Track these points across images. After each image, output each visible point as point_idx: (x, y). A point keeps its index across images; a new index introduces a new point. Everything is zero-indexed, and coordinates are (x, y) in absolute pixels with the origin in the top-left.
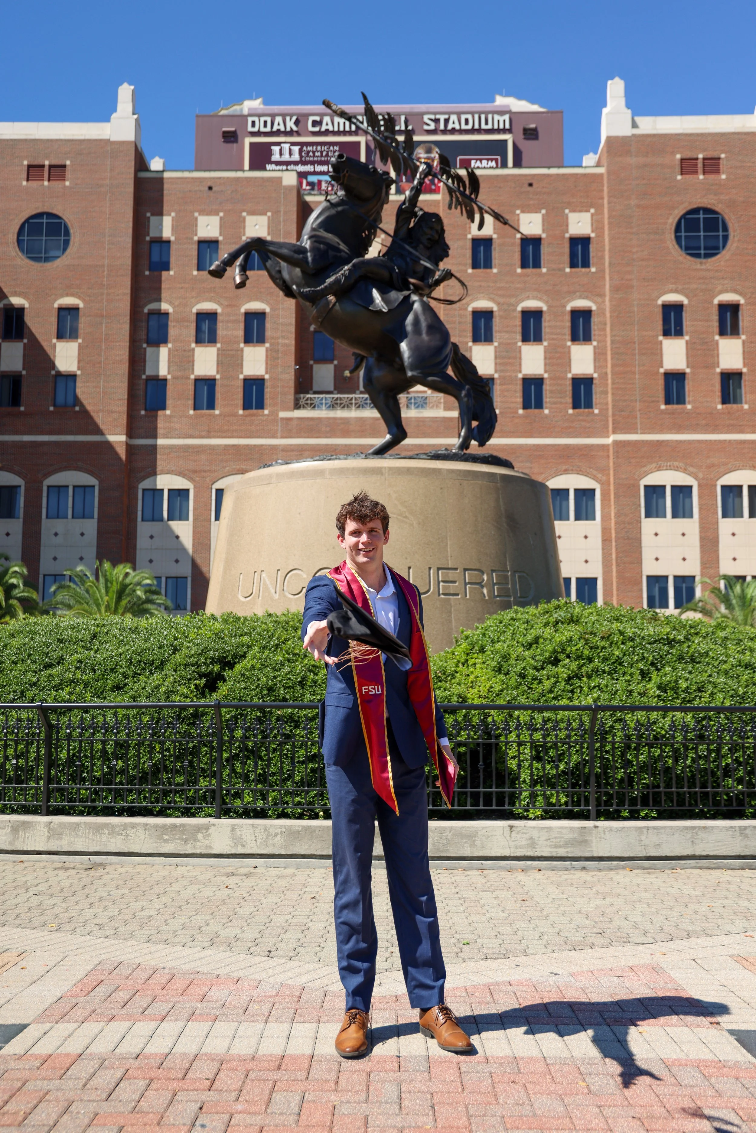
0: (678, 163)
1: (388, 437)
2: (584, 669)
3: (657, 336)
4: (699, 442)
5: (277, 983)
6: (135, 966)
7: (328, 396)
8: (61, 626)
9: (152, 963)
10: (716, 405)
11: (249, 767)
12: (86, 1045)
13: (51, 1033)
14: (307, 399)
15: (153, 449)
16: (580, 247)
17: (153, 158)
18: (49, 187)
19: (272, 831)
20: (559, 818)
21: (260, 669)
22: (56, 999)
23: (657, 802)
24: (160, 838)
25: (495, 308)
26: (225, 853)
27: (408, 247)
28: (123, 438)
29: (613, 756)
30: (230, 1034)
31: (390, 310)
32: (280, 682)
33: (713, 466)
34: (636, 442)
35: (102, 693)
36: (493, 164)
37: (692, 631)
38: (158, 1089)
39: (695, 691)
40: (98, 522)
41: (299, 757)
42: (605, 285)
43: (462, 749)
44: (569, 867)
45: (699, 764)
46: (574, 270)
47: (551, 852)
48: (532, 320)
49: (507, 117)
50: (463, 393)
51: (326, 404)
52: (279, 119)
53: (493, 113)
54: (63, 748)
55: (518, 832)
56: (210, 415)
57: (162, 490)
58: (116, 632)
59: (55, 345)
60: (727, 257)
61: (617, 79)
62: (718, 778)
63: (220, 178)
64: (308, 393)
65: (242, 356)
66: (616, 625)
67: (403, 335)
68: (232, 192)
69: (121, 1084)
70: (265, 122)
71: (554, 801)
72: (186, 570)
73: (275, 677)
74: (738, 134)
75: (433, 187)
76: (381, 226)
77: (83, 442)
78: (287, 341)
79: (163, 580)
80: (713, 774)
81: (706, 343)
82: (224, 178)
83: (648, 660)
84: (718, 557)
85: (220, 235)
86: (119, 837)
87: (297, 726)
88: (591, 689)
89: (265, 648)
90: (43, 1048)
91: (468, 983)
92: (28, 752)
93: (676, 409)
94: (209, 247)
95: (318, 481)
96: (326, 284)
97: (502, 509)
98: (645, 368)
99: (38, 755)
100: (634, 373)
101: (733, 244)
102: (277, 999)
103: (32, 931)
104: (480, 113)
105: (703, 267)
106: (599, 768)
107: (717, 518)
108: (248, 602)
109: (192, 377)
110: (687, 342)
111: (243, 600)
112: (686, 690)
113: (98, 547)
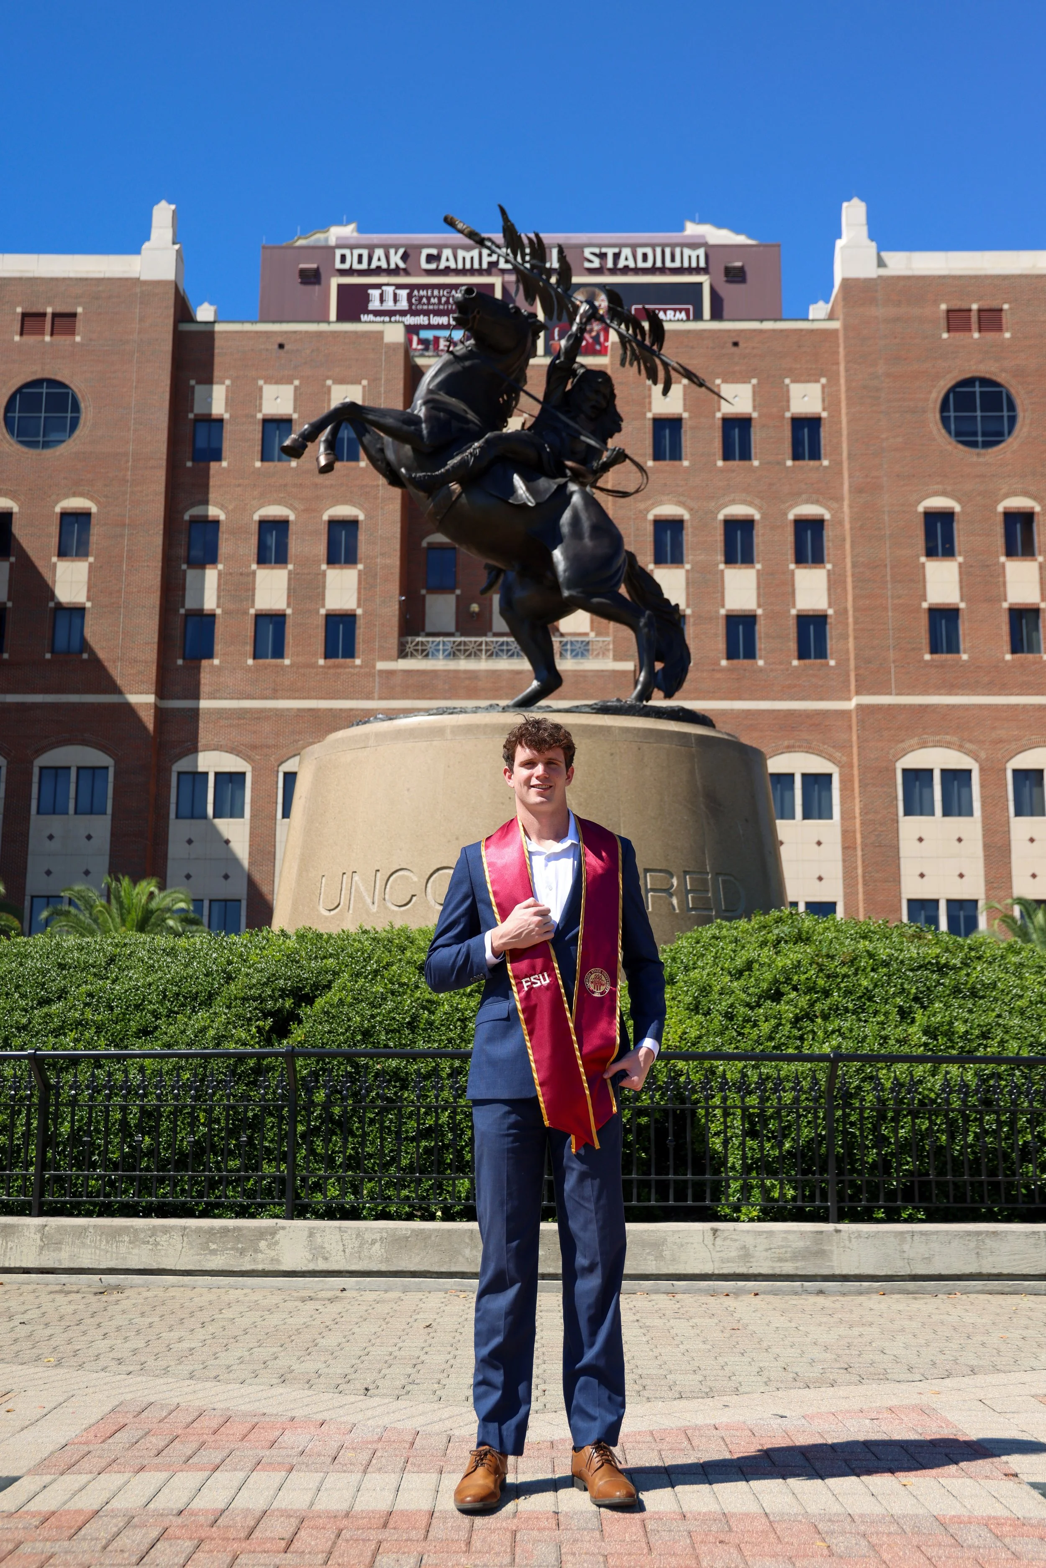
0: (943, 315)
1: (535, 684)
2: (818, 1007)
3: (918, 557)
4: (981, 707)
5: (378, 1426)
6: (172, 1408)
7: (446, 639)
8: (63, 947)
9: (197, 1403)
10: (1003, 654)
11: (335, 1145)
12: (105, 1500)
13: (55, 1486)
14: (417, 644)
15: (194, 714)
16: (806, 430)
17: (201, 304)
18: (51, 344)
19: (368, 1236)
20: (784, 1220)
21: (351, 1005)
22: (59, 1446)
23: (924, 1197)
24: (205, 1247)
25: (687, 516)
26: (299, 1269)
27: (563, 418)
28: (151, 699)
29: (861, 1130)
30: (313, 1485)
31: (538, 504)
32: (381, 1023)
33: (1001, 741)
34: (890, 707)
35: (122, 1040)
36: (683, 315)
37: (973, 954)
38: (212, 1551)
39: (977, 1037)
40: (113, 820)
41: (407, 1131)
42: (842, 484)
43: (644, 1120)
44: (800, 1289)
45: (985, 1142)
46: (797, 463)
47: (773, 1268)
48: (739, 533)
49: (701, 252)
50: (642, 622)
51: (444, 651)
52: (379, 253)
53: (683, 245)
54: (64, 1119)
55: (725, 1239)
56: (276, 666)
57: (206, 774)
58: (143, 954)
59: (55, 565)
60: (1015, 446)
61: (856, 201)
62: (1013, 1163)
63: (295, 332)
64: (418, 635)
65: (324, 582)
66: (863, 944)
67: (556, 539)
68: (313, 351)
69: (158, 1545)
70: (360, 257)
71: (776, 1195)
72: (239, 891)
73: (373, 1016)
74: (1026, 277)
75: (598, 347)
76: (525, 388)
77: (92, 704)
78: (388, 561)
79: (206, 904)
80: (1006, 1156)
81: (988, 566)
82: (301, 332)
83: (909, 993)
84: (1010, 873)
85: (295, 411)
86: (144, 1246)
87: (404, 1087)
88: (828, 1035)
89: (358, 975)
90: (45, 1503)
91: (655, 1427)
92: (13, 1125)
93: (946, 660)
94: (278, 428)
95: (435, 743)
96: (447, 467)
97: (699, 784)
98: (901, 601)
99: (28, 1129)
100: (885, 609)
101: (1022, 429)
102: (380, 1446)
103: (20, 1367)
104: (663, 246)
105: (981, 460)
106: (841, 1147)
107: (1008, 817)
108: (333, 917)
109: (252, 611)
110: (960, 565)
111: (327, 913)
112: (965, 1036)
113: (111, 856)
